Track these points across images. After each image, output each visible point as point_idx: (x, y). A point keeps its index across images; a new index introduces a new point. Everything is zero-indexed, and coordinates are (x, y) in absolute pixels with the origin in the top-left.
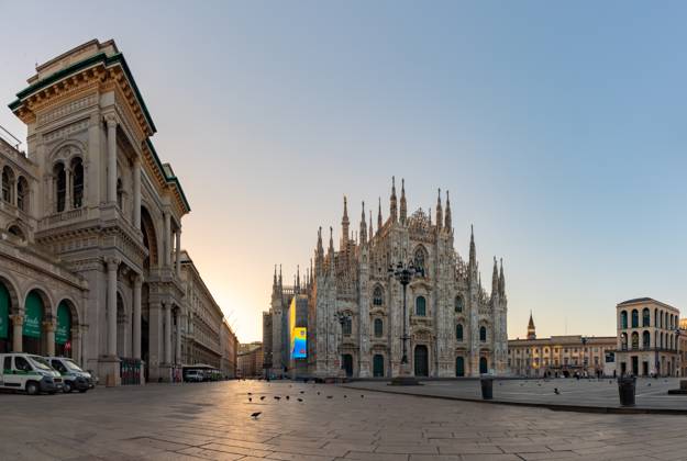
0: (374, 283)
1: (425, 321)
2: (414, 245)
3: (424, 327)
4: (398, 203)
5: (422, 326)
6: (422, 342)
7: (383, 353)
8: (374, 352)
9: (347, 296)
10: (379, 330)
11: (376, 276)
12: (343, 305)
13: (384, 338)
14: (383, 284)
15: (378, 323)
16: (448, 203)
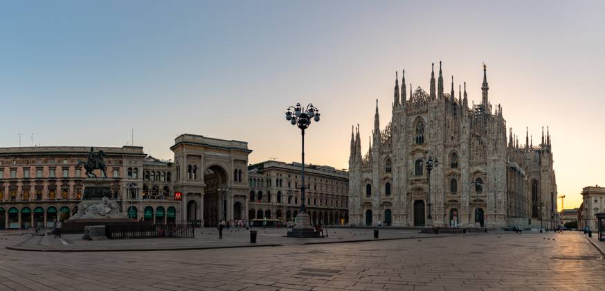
0: (384, 156)
1: (420, 180)
2: (413, 119)
3: (421, 185)
4: (399, 91)
5: (419, 185)
6: (419, 197)
7: (390, 208)
8: (385, 208)
9: (367, 169)
10: (388, 192)
11: (385, 151)
12: (366, 175)
13: (391, 196)
14: (390, 155)
15: (388, 187)
16: (441, 72)
